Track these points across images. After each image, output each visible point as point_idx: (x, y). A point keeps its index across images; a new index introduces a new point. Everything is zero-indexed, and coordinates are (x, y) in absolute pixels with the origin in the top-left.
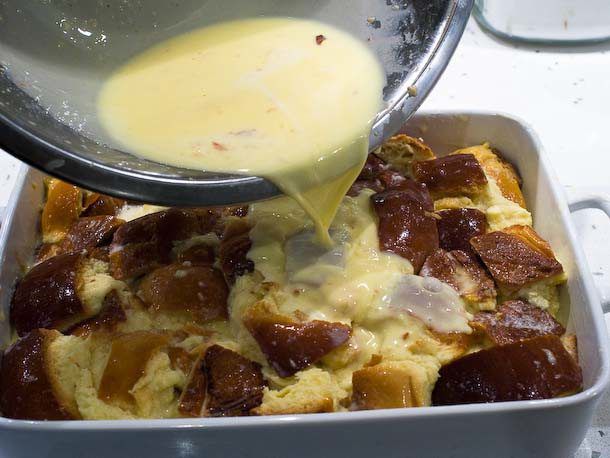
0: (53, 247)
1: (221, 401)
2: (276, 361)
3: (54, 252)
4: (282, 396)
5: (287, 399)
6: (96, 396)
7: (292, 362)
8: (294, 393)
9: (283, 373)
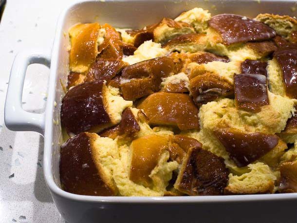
0: (81, 76)
1: (203, 182)
2: (235, 157)
3: (82, 79)
4: (242, 180)
5: (245, 181)
6: (128, 178)
7: (245, 158)
8: (249, 178)
9: (240, 165)
